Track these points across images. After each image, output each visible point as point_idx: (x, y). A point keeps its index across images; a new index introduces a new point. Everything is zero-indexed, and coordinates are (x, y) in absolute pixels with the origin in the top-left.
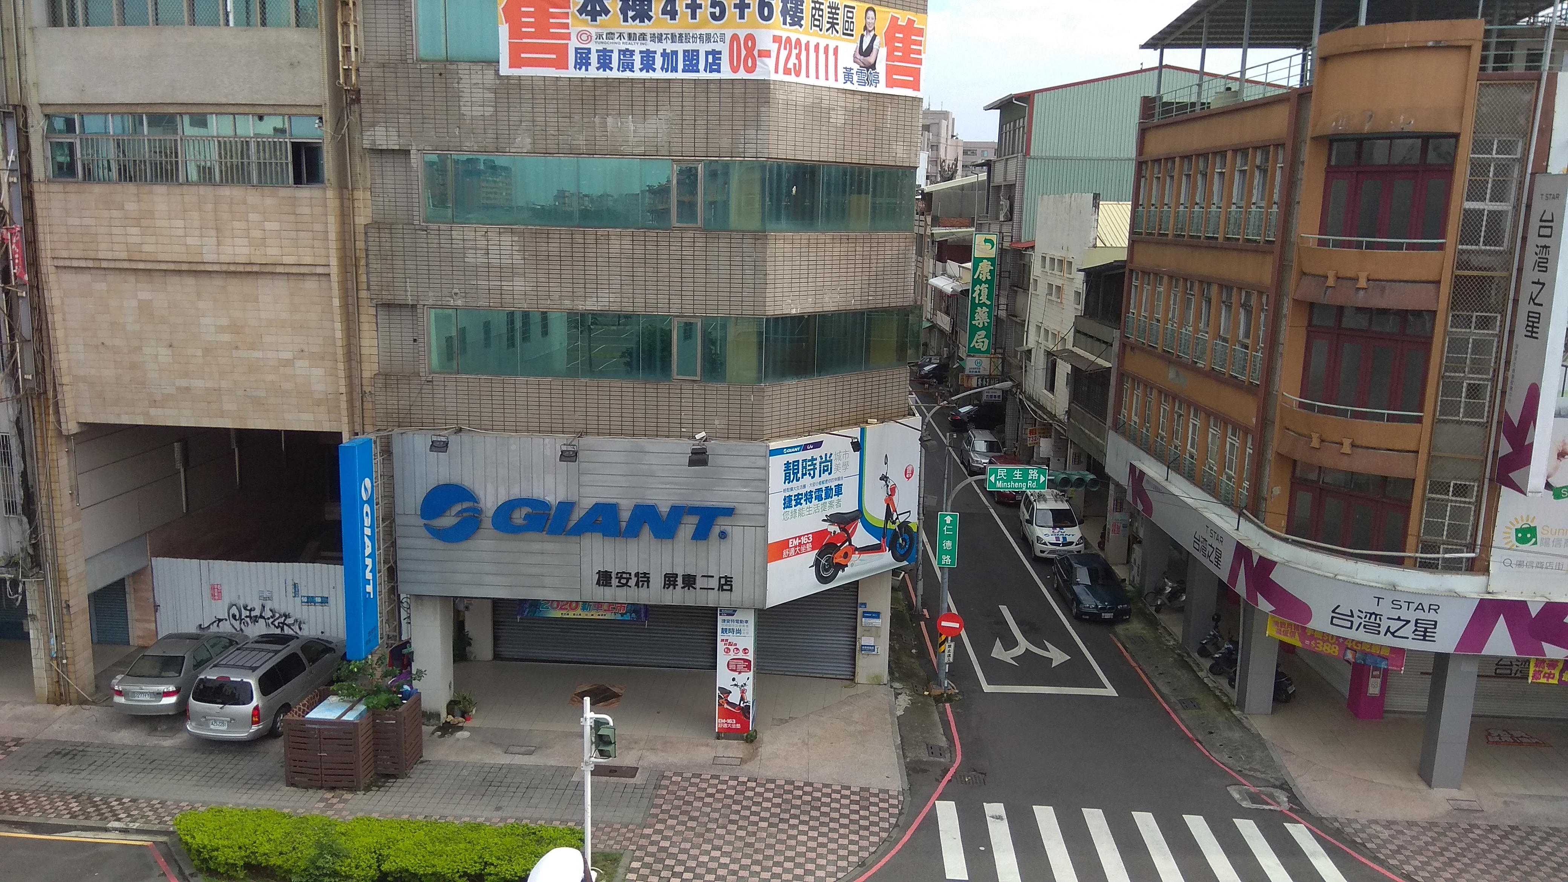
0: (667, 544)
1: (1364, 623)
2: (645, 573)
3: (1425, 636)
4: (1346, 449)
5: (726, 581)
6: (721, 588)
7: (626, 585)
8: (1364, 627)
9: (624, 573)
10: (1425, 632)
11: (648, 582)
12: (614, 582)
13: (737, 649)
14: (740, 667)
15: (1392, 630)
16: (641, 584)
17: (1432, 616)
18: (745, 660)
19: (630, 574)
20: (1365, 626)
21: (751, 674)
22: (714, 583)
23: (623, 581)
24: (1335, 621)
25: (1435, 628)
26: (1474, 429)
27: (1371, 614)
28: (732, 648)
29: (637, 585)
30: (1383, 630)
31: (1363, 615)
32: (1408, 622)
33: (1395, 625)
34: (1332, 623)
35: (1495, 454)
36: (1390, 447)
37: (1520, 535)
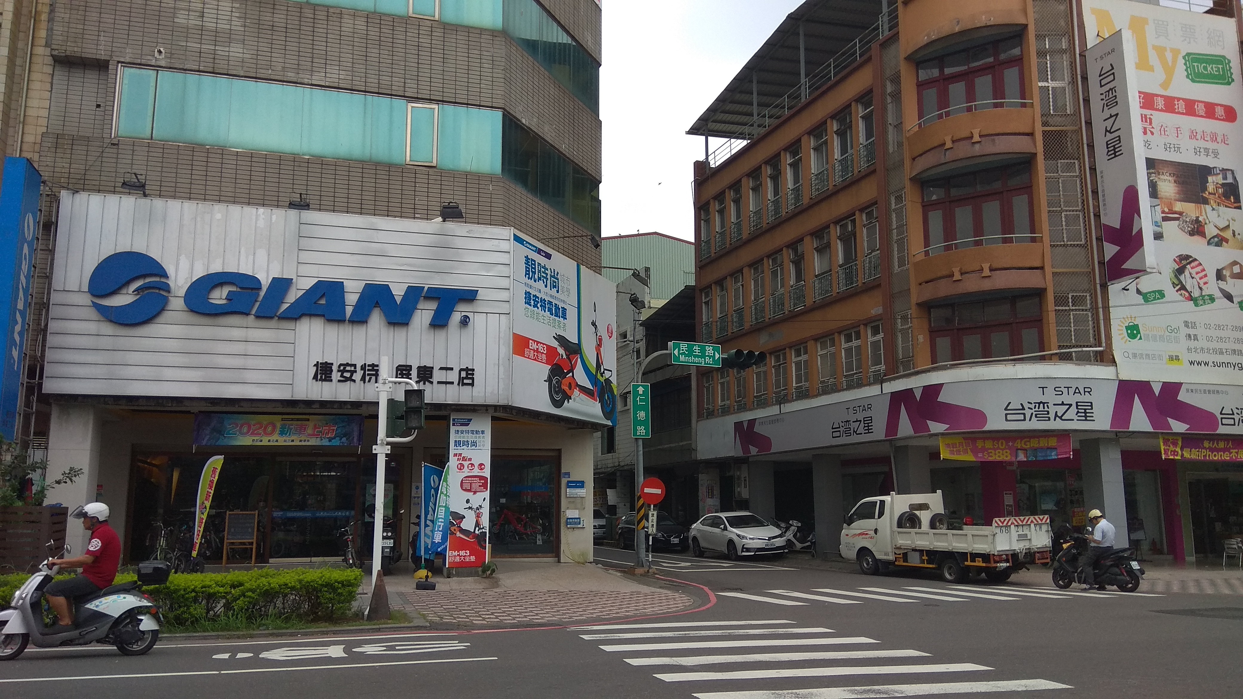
0: (400, 334)
1: (1034, 413)
2: (373, 365)
3: (1086, 416)
4: (986, 272)
5: (467, 374)
6: (461, 382)
7: (350, 379)
8: (1036, 417)
9: (348, 365)
10: (1085, 413)
11: (377, 375)
12: (336, 376)
13: (472, 465)
14: (475, 486)
15: (1059, 414)
16: (367, 378)
17: (1087, 398)
18: (481, 478)
19: (355, 366)
20: (1036, 415)
21: (487, 494)
22: (453, 376)
23: (347, 375)
24: (1009, 417)
25: (1092, 409)
26: (1077, 249)
27: (1039, 403)
28: (466, 463)
29: (363, 379)
30: (1052, 415)
31: (1032, 406)
32: (1070, 405)
33: (1061, 410)
34: (1007, 420)
35: (1102, 263)
36: (1021, 265)
37: (1129, 331)
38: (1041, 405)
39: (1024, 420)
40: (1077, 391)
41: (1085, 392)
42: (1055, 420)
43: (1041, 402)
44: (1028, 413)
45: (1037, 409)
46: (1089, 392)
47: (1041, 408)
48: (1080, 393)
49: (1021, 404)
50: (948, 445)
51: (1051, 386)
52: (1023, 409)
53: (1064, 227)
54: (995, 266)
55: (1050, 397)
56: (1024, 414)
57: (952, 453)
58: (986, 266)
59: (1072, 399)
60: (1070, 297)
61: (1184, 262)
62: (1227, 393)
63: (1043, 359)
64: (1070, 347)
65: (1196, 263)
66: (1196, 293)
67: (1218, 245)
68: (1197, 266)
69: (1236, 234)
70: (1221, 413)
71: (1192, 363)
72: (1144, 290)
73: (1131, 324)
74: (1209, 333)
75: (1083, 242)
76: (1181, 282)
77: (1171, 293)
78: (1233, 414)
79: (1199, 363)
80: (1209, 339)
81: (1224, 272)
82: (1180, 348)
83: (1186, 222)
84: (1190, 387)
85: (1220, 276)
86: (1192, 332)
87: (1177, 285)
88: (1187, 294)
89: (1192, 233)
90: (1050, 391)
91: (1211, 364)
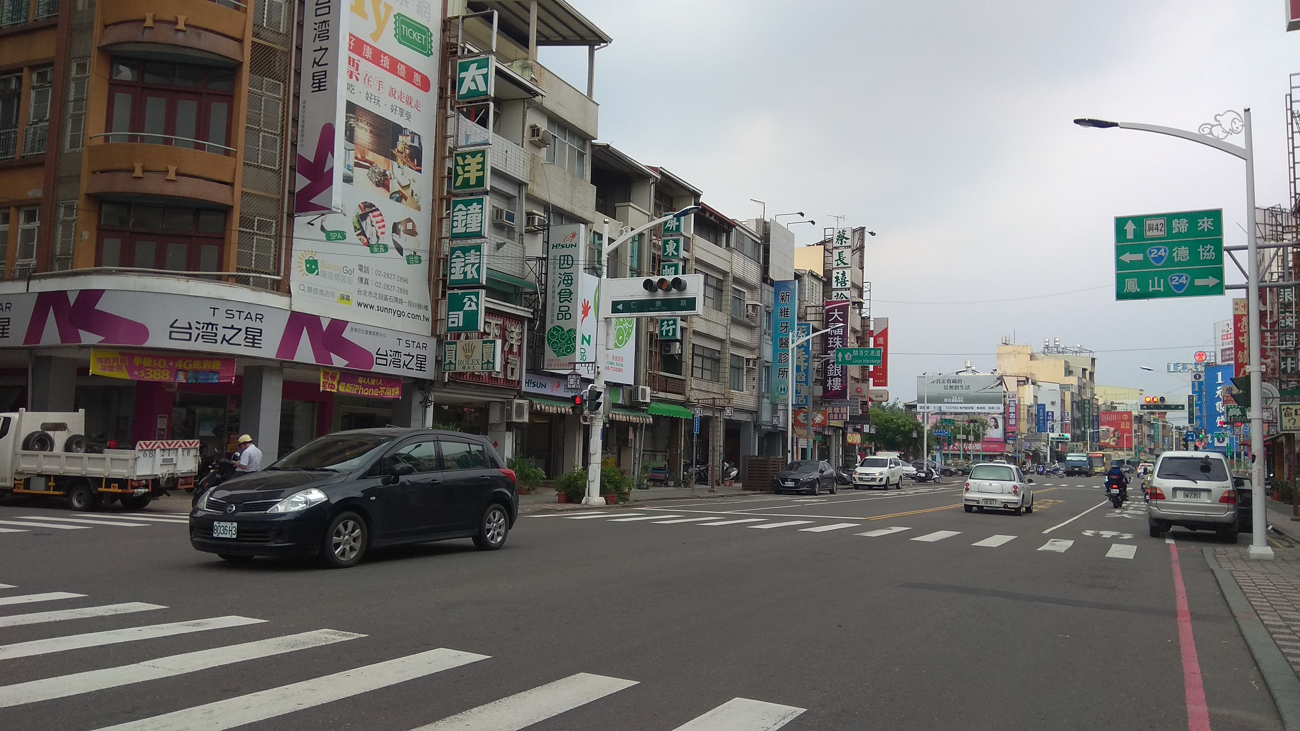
1: (202, 334)
3: (253, 343)
4: (172, 176)
8: (203, 338)
10: (254, 339)
15: (227, 338)
17: (257, 324)
20: (203, 336)
24: (174, 335)
25: (260, 336)
26: (270, 174)
27: (208, 324)
31: (200, 326)
32: (240, 330)
33: (229, 333)
34: (170, 338)
35: (291, 193)
36: (210, 176)
37: (308, 266)
38: (210, 326)
39: (190, 340)
40: (248, 317)
41: (256, 318)
42: (222, 343)
43: (210, 323)
44: (195, 333)
45: (204, 330)
46: (260, 319)
47: (209, 330)
48: (251, 318)
49: (189, 323)
50: (100, 360)
51: (223, 307)
52: (190, 328)
53: (260, 148)
54: (182, 171)
55: (221, 319)
56: (190, 334)
57: (104, 368)
58: (172, 169)
59: (242, 324)
60: (256, 220)
61: (368, 210)
62: (384, 335)
63: (219, 279)
64: (249, 271)
65: (378, 213)
66: (373, 241)
67: (399, 200)
68: (378, 216)
69: (414, 194)
70: (377, 354)
71: (360, 304)
72: (328, 228)
73: (311, 259)
74: (378, 279)
75: (277, 168)
76: (362, 227)
77: (352, 235)
78: (387, 355)
79: (366, 306)
80: (378, 285)
81: (400, 226)
82: (352, 289)
83: (375, 172)
84: (355, 326)
85: (395, 229)
86: (364, 275)
87: (358, 230)
88: (365, 240)
89: (378, 184)
90: (221, 314)
91: (375, 308)
